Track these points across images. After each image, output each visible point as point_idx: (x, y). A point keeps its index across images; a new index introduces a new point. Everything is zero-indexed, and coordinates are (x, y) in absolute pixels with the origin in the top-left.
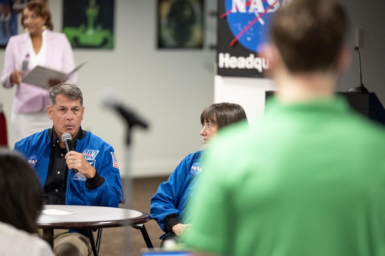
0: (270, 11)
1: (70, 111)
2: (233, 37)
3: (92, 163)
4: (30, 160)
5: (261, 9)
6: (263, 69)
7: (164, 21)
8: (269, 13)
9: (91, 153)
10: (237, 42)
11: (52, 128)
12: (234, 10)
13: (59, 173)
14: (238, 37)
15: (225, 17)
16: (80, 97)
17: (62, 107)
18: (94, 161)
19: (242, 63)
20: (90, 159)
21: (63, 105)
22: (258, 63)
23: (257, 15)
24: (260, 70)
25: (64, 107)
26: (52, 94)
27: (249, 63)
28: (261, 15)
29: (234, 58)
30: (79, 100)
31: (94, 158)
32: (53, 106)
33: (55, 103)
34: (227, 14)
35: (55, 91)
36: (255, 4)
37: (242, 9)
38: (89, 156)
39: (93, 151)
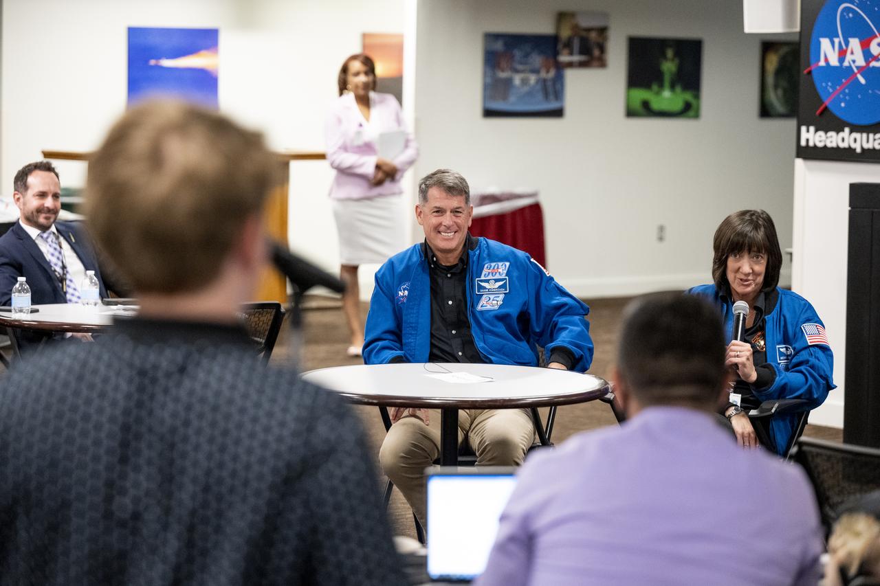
0: (874, 64)
1: (448, 213)
2: (821, 102)
3: (503, 282)
4: (401, 291)
5: (861, 62)
6: (863, 149)
7: (770, 80)
8: (873, 67)
9: (498, 268)
10: (826, 108)
11: (423, 241)
12: (822, 63)
13: (450, 303)
14: (828, 102)
15: (810, 73)
16: (465, 191)
17: (436, 207)
18: (506, 279)
19: (832, 140)
20: (497, 277)
21: (438, 205)
22: (855, 140)
23: (856, 70)
24: (859, 150)
25: (439, 208)
26: (423, 186)
27: (843, 140)
28: (860, 69)
29: (821, 133)
30: (464, 197)
31: (504, 275)
32: (424, 206)
33: (427, 201)
34: (813, 68)
35: (428, 183)
36: (852, 53)
37: (834, 62)
38: (496, 273)
39: (500, 264)
